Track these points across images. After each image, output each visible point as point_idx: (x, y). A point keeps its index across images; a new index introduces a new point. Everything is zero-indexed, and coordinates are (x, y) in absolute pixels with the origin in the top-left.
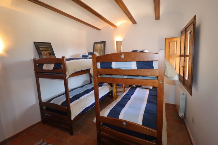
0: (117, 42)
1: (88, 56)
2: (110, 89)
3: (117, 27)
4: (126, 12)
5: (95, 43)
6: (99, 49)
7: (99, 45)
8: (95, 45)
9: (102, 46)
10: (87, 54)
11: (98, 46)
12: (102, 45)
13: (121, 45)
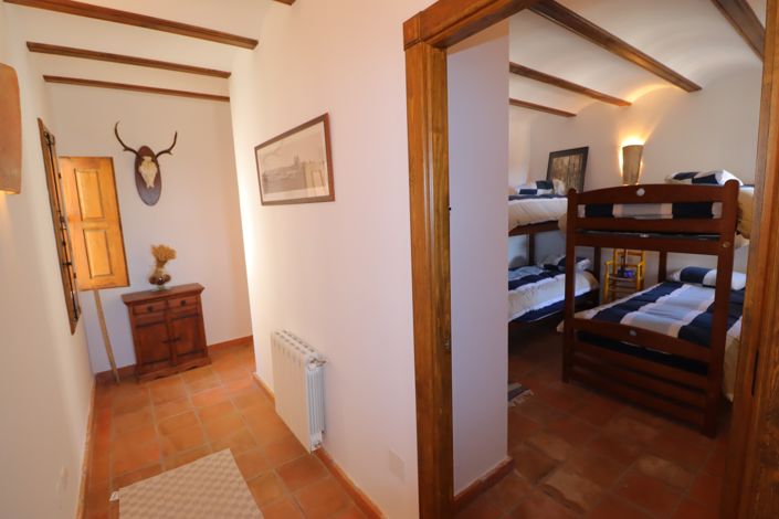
0: (627, 150)
1: (535, 192)
2: (592, 285)
3: (629, 104)
4: (661, 73)
5: (553, 155)
6: (565, 170)
7: (566, 160)
8: (555, 160)
9: (577, 161)
10: (534, 187)
11: (562, 163)
12: (576, 159)
13: (640, 157)
